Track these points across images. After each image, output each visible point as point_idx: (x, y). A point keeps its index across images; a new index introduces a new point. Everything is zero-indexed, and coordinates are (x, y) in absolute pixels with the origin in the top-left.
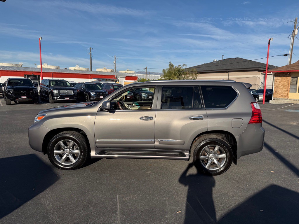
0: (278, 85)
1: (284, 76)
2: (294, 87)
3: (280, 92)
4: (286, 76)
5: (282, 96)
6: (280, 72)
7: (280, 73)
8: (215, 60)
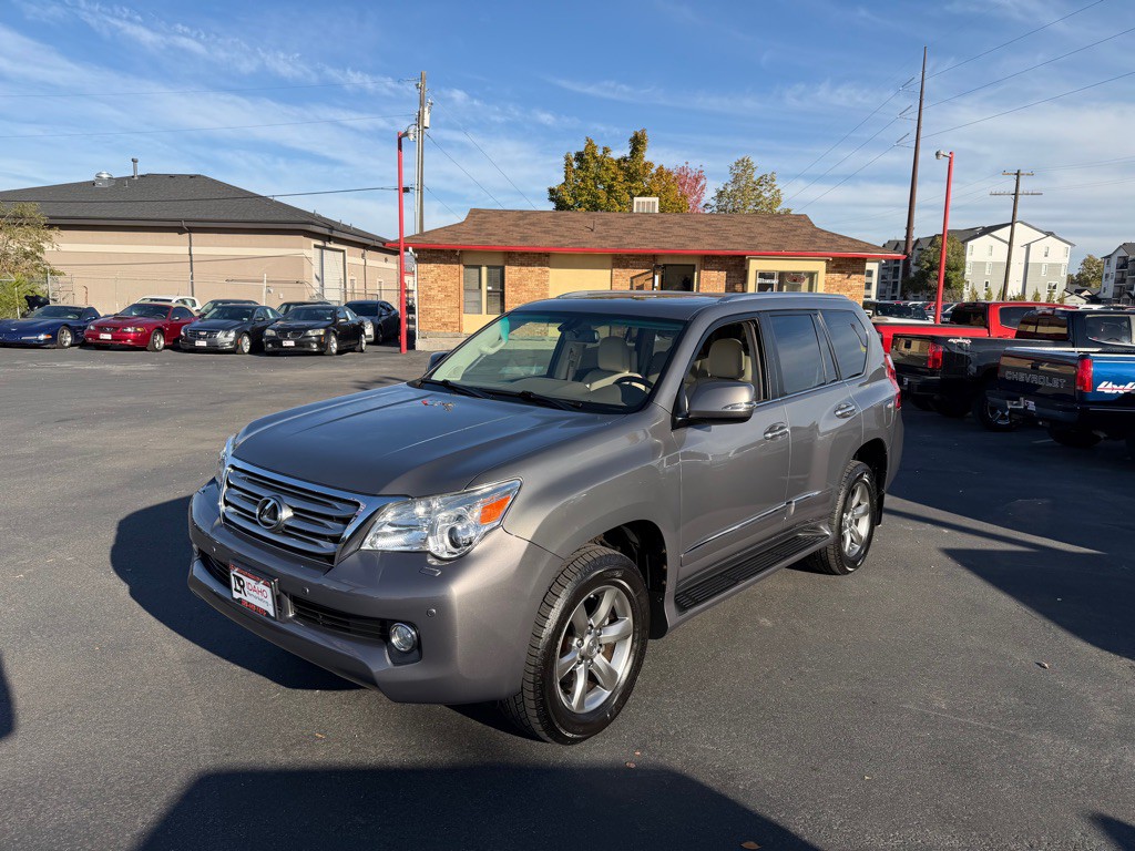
0: (431, 289)
1: (445, 262)
2: (474, 296)
3: (438, 314)
4: (452, 263)
5: (445, 324)
6: (436, 247)
7: (432, 252)
8: (105, 176)
